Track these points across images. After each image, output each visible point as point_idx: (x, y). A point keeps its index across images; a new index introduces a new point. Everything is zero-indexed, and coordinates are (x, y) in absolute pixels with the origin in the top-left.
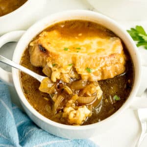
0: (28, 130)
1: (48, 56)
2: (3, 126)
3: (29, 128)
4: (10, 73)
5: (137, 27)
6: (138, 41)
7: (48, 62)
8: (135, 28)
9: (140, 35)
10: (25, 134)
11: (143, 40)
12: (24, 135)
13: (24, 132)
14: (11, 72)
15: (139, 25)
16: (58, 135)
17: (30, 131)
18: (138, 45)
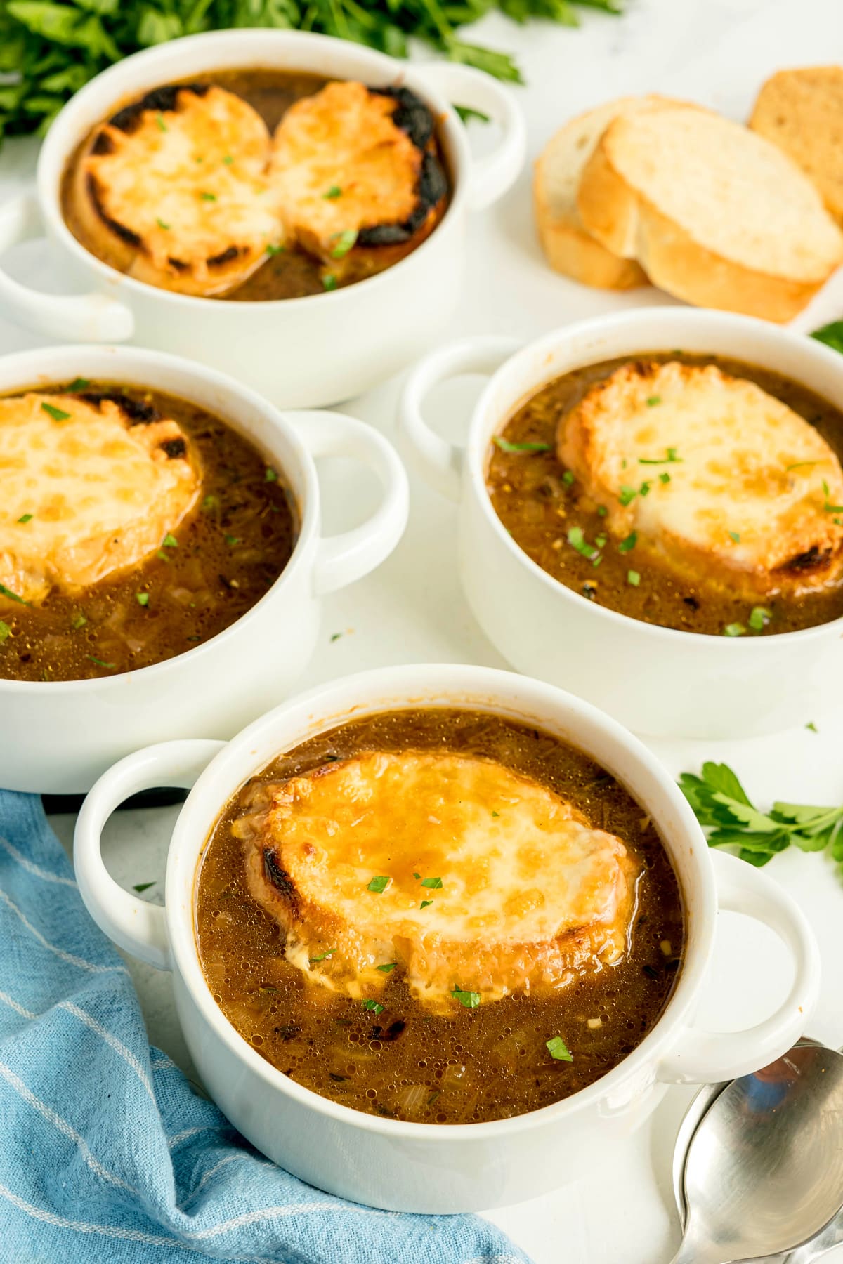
0: (213, 1162)
1: (297, 918)
2: (111, 1132)
3: (218, 1152)
4: (154, 908)
5: (709, 766)
6: (712, 829)
7: (293, 944)
8: (698, 772)
9: (720, 798)
10: (199, 1176)
11: (733, 819)
12: (198, 1183)
13: (196, 1170)
14: (163, 905)
15: (718, 762)
16: (340, 1188)
17: (220, 1163)
18: (711, 843)
